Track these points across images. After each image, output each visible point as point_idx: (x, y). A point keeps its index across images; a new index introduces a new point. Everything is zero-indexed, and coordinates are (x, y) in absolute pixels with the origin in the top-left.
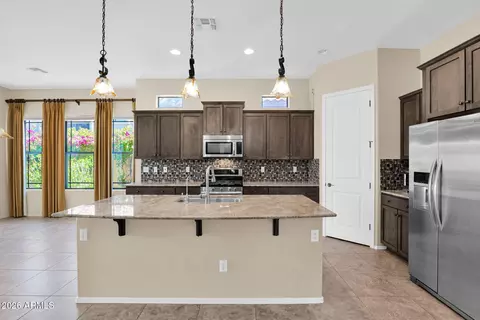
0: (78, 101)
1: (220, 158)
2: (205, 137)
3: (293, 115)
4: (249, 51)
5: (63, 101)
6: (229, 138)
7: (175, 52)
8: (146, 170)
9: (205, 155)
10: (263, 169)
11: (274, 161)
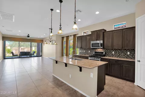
0: (71, 36)
1: (98, 48)
2: (91, 42)
3: (124, 30)
4: (97, 13)
5: (69, 36)
6: (98, 42)
7: (79, 20)
8: (80, 51)
9: (91, 47)
10: (113, 53)
11: (118, 49)
